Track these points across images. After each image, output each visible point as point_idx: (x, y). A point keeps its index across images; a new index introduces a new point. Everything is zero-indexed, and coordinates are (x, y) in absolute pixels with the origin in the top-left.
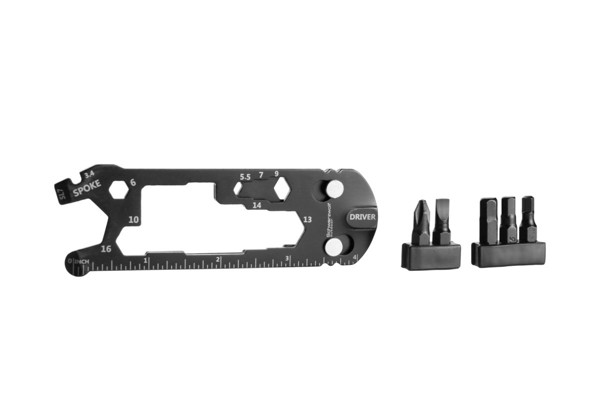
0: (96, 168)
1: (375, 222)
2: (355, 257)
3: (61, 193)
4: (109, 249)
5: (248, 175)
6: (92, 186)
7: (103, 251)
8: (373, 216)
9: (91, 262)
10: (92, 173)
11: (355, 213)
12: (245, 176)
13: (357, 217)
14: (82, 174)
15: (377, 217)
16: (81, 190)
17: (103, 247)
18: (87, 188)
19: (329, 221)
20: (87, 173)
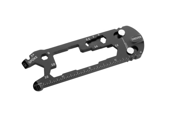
0: (34, 53)
1: (142, 38)
2: (140, 52)
3: (24, 64)
4: (47, 77)
5: (89, 38)
6: (35, 58)
7: (46, 78)
8: (140, 37)
9: (42, 83)
10: (33, 55)
11: (133, 38)
12: (88, 39)
13: (134, 39)
14: (30, 56)
15: (142, 37)
16: (31, 61)
17: (45, 77)
18: (33, 60)
19: (125, 43)
20: (31, 55)
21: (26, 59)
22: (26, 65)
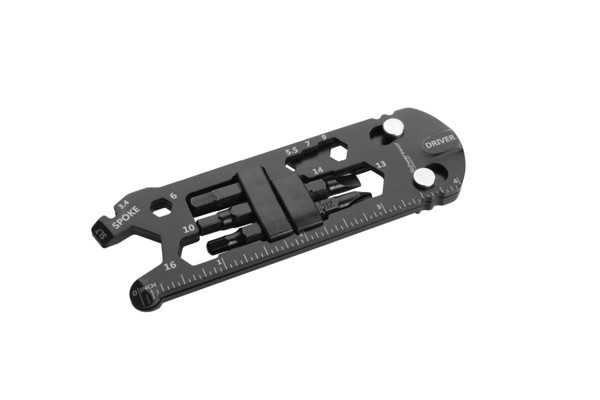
0: (128, 197)
1: (457, 142)
2: (455, 181)
3: (100, 233)
4: (173, 265)
5: (294, 149)
6: (131, 213)
7: (168, 269)
8: (452, 137)
9: (158, 284)
10: (126, 202)
11: (429, 141)
12: (291, 150)
13: (434, 143)
14: (116, 208)
15: (455, 136)
16: (120, 222)
17: (166, 265)
18: (126, 217)
19: (406, 158)
20: (120, 205)
21: (104, 218)
22: (104, 235)
